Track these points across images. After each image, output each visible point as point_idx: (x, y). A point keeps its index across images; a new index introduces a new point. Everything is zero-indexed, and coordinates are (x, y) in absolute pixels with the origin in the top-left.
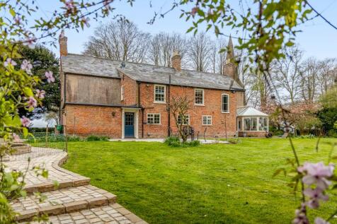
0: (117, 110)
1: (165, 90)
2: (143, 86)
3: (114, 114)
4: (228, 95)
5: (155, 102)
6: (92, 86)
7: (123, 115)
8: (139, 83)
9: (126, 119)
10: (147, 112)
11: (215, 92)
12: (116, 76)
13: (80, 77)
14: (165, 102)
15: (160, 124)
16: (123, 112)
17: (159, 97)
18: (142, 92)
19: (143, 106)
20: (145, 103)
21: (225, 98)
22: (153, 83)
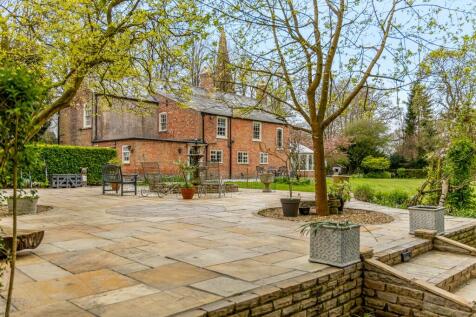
0: (183, 146)
1: (226, 123)
2: (207, 117)
3: (180, 151)
4: (282, 129)
7: (189, 152)
8: (203, 114)
10: (211, 149)
11: (271, 126)
14: (226, 137)
15: (222, 162)
16: (189, 149)
17: (221, 131)
18: (207, 124)
19: (207, 142)
20: (208, 138)
21: (280, 133)
22: (216, 115)
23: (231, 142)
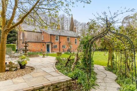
0: (44, 44)
1: (58, 37)
2: (52, 36)
3: (43, 45)
4: (77, 39)
5: (56, 41)
6: (32, 35)
7: (46, 45)
8: (51, 35)
9: (47, 47)
10: (53, 44)
11: (73, 38)
12: (40, 32)
13: (28, 32)
14: (58, 41)
15: (57, 48)
16: (46, 44)
17: (57, 39)
18: (52, 38)
19: (52, 42)
20: (53, 41)
21: (76, 40)
22: (55, 35)
23: (60, 43)
